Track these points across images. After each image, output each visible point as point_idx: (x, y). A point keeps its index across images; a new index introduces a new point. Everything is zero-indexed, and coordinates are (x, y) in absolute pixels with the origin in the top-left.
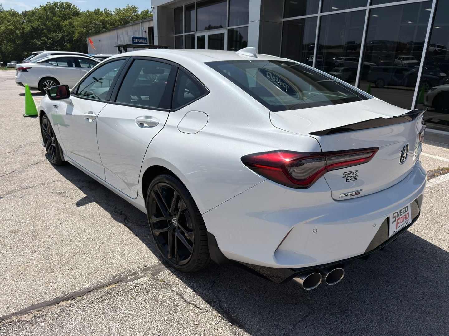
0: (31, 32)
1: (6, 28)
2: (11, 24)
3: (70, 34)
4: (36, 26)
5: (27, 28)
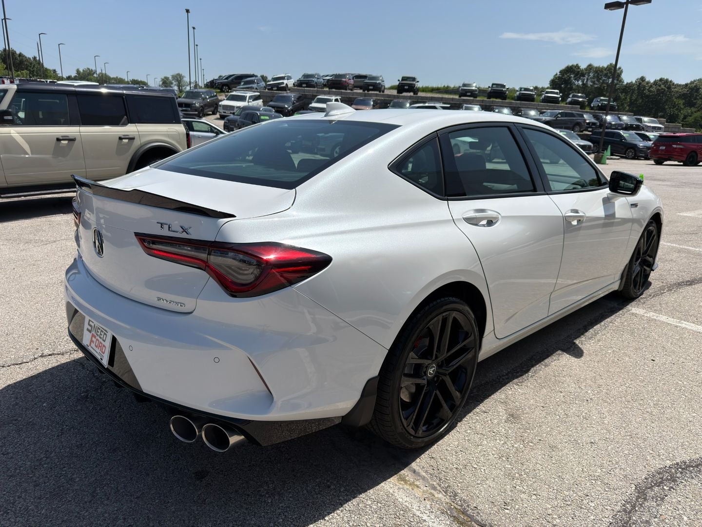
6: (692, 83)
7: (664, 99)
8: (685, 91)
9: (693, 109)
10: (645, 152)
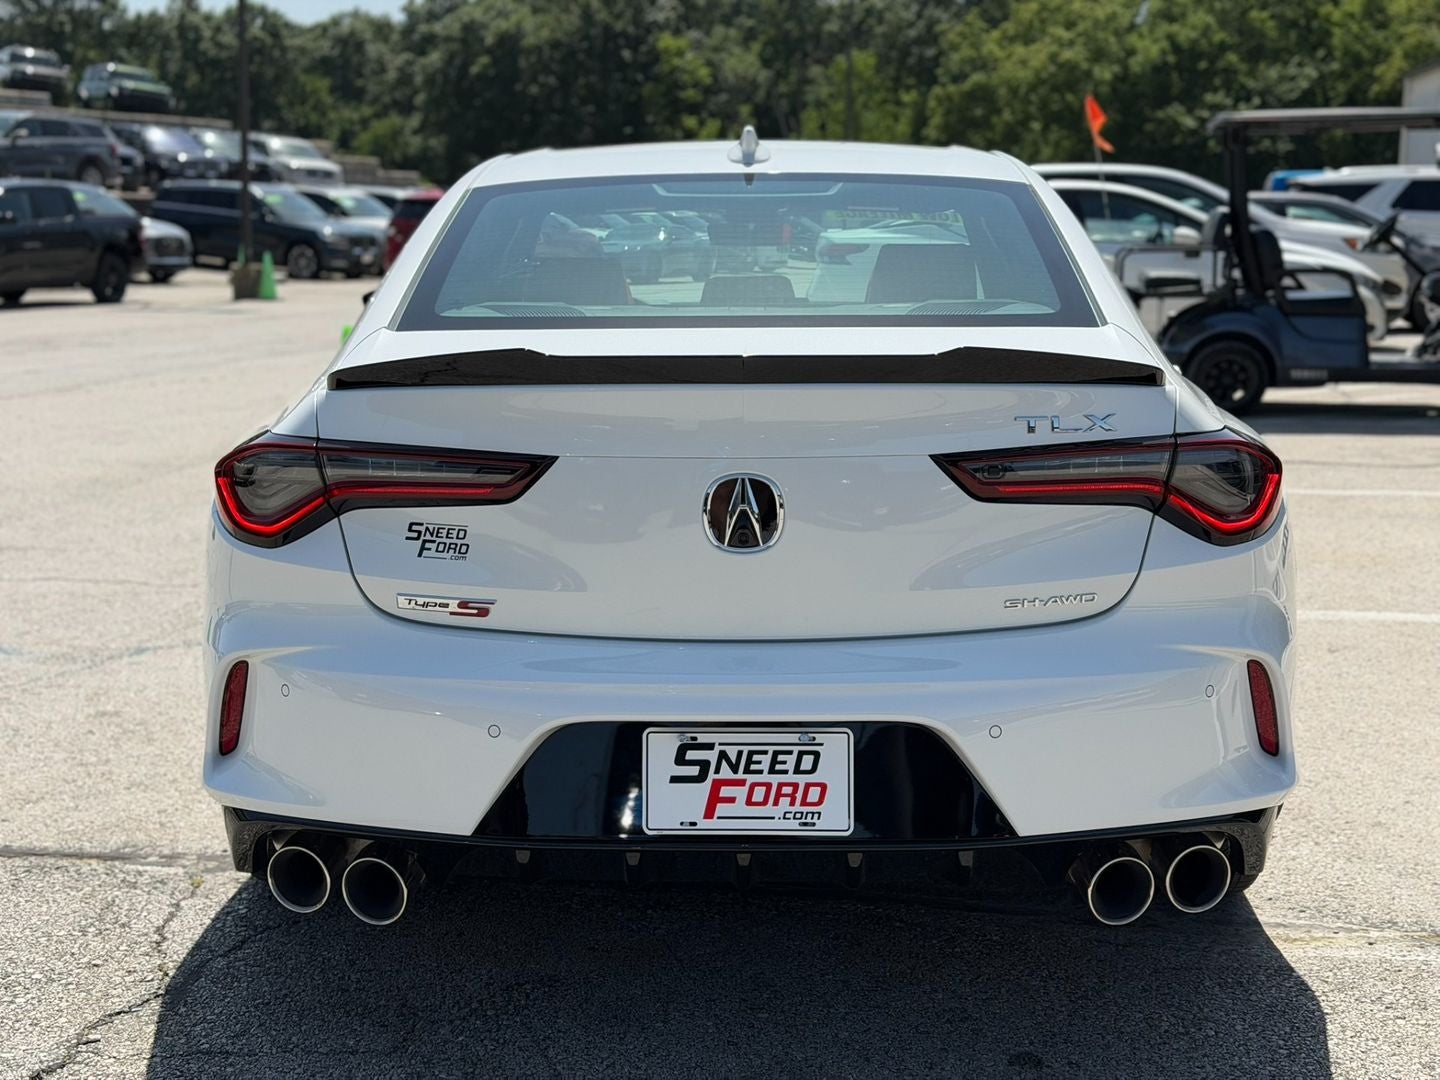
0: (1159, 69)
1: (1053, 58)
2: (1080, 35)
3: (1357, 62)
4: (1193, 35)
5: (1149, 49)
6: (336, 22)
7: (270, 73)
8: (325, 47)
9: (367, 111)
10: (345, 254)
